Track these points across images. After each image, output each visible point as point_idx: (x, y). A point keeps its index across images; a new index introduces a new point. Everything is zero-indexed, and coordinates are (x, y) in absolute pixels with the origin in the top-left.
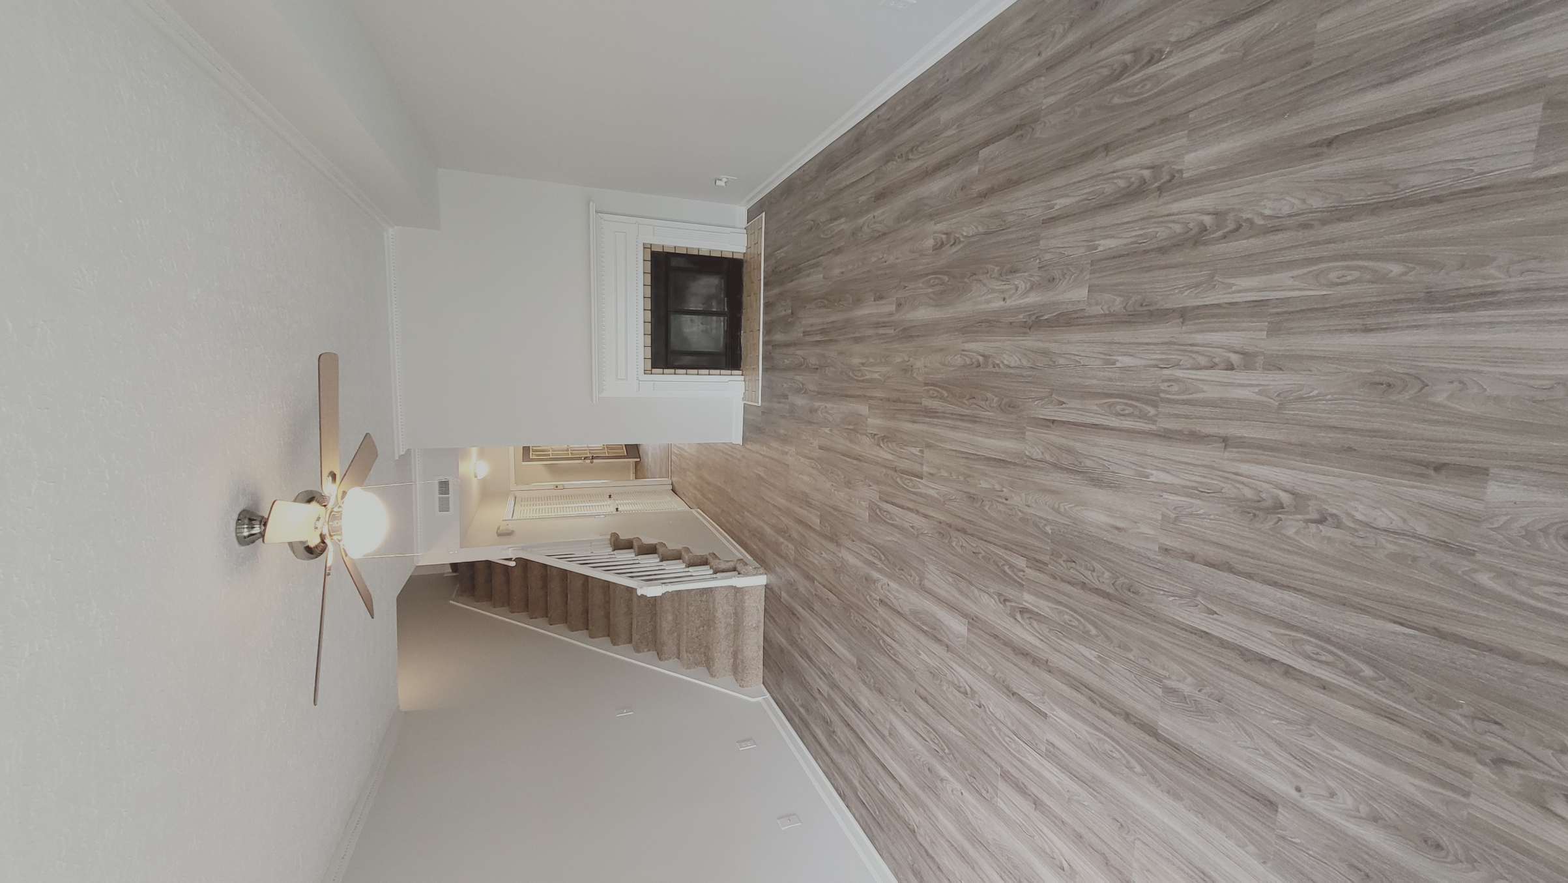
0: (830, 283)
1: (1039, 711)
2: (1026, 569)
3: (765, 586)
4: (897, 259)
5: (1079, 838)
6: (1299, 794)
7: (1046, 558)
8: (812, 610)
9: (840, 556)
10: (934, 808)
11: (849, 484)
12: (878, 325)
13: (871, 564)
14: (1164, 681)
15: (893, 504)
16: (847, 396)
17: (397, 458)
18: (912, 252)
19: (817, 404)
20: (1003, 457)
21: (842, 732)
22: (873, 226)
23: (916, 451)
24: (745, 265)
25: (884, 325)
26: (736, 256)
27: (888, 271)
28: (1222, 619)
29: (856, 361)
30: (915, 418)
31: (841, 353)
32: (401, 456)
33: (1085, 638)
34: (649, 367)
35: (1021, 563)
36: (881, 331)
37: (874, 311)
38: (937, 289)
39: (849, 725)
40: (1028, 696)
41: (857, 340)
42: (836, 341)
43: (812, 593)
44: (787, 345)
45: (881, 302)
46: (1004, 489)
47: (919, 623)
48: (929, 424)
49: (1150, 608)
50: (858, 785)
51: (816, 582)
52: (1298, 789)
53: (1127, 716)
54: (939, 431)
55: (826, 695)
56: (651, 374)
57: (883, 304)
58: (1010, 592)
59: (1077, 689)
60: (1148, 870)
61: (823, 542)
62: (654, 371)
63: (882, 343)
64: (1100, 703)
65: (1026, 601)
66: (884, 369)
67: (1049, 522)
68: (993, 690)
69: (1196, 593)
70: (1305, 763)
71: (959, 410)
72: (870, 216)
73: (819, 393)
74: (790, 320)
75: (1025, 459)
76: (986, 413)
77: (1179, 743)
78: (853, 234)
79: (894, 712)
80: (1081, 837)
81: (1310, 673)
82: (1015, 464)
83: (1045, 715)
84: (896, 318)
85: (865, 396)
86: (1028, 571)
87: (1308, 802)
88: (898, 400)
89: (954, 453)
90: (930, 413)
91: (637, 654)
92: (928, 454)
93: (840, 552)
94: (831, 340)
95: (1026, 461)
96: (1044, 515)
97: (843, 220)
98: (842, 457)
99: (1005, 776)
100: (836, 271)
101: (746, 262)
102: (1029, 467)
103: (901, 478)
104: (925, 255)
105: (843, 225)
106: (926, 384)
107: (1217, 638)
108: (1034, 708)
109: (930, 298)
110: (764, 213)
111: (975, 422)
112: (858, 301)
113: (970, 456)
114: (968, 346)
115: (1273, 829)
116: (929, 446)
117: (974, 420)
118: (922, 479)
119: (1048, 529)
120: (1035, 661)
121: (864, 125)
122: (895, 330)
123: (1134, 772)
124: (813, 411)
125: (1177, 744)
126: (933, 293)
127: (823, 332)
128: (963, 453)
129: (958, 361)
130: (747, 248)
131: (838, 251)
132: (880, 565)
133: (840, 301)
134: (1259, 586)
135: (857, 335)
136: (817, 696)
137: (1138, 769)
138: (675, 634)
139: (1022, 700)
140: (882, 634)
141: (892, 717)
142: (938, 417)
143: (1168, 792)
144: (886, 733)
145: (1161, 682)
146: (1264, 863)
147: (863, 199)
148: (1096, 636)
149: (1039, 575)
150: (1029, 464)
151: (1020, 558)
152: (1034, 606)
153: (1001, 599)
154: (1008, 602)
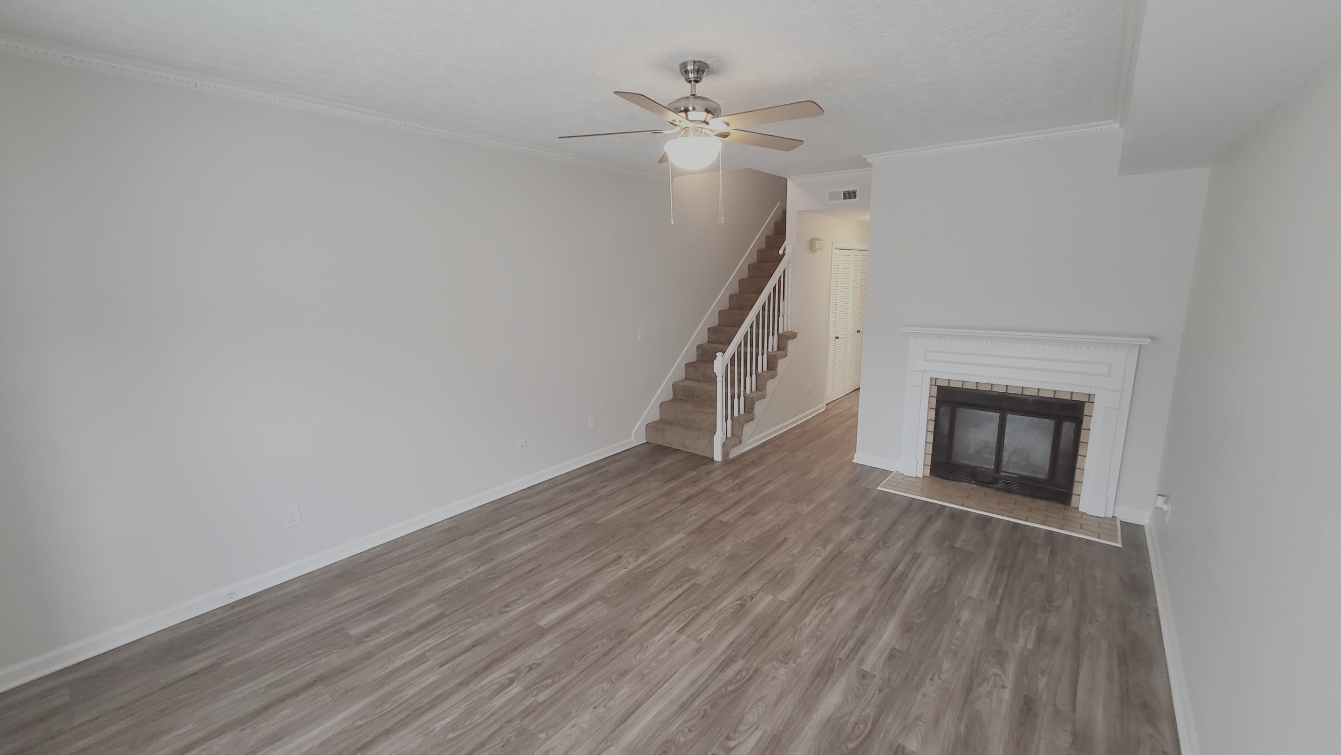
0: (956, 603)
2: (534, 699)
4: (924, 696)
7: (526, 721)
8: (662, 496)
9: (681, 532)
10: (468, 555)
11: (732, 558)
12: (861, 641)
13: (654, 557)
15: (680, 595)
16: (811, 583)
17: (864, 156)
18: (918, 718)
19: (829, 548)
20: (629, 722)
21: (565, 499)
22: (991, 681)
23: (704, 636)
24: (1060, 506)
25: (855, 650)
26: (1074, 498)
27: (917, 678)
29: (840, 604)
30: (734, 646)
31: (862, 590)
32: (865, 159)
33: (453, 727)
34: (939, 383)
35: (541, 698)
36: (851, 644)
37: (881, 643)
38: (849, 728)
39: (566, 504)
41: (862, 612)
42: (881, 588)
43: (673, 499)
44: (921, 531)
45: (885, 655)
46: (604, 709)
47: (579, 586)
48: (717, 659)
50: (528, 501)
51: (680, 504)
54: (704, 665)
55: (597, 492)
56: (931, 385)
57: (880, 657)
58: (534, 674)
59: (434, 701)
61: (704, 520)
62: (935, 389)
63: (837, 638)
65: (516, 686)
66: (806, 632)
67: (545, 740)
68: (490, 630)
71: (705, 695)
72: (1009, 684)
73: (839, 553)
74: (947, 544)
75: (609, 743)
76: (680, 721)
78: (999, 652)
79: (546, 542)
80: (368, 659)
82: (614, 730)
83: (441, 666)
84: (854, 665)
85: (797, 600)
86: (533, 699)
88: (764, 635)
89: (672, 673)
90: (728, 662)
91: (696, 346)
92: (694, 645)
93: (684, 533)
94: (886, 582)
95: (606, 743)
96: (554, 738)
97: (1030, 645)
98: (758, 559)
100: (965, 615)
101: (1065, 509)
102: (600, 743)
103: (695, 611)
104: (901, 732)
105: (1025, 640)
106: (756, 671)
108: (453, 659)
109: (843, 716)
110: (1121, 546)
111: (681, 707)
112: (907, 628)
113: (656, 688)
114: (757, 735)
116: (698, 650)
117: (683, 707)
118: (677, 631)
119: (542, 736)
120: (477, 674)
121: (1165, 727)
122: (840, 659)
123: (358, 720)
124: (827, 541)
126: (847, 722)
127: (903, 576)
128: (666, 682)
129: (751, 718)
130: (1082, 514)
131: (991, 626)
132: (646, 565)
133: (925, 608)
135: (869, 613)
136: (603, 484)
137: (358, 724)
138: (702, 378)
139: (466, 652)
140: (597, 551)
141: (543, 540)
142: (715, 671)
144: (537, 533)
147: (1042, 682)
148: (445, 737)
149: (523, 708)
150: (602, 746)
151: (546, 698)
152: (507, 692)
153: (534, 666)
154: (528, 671)
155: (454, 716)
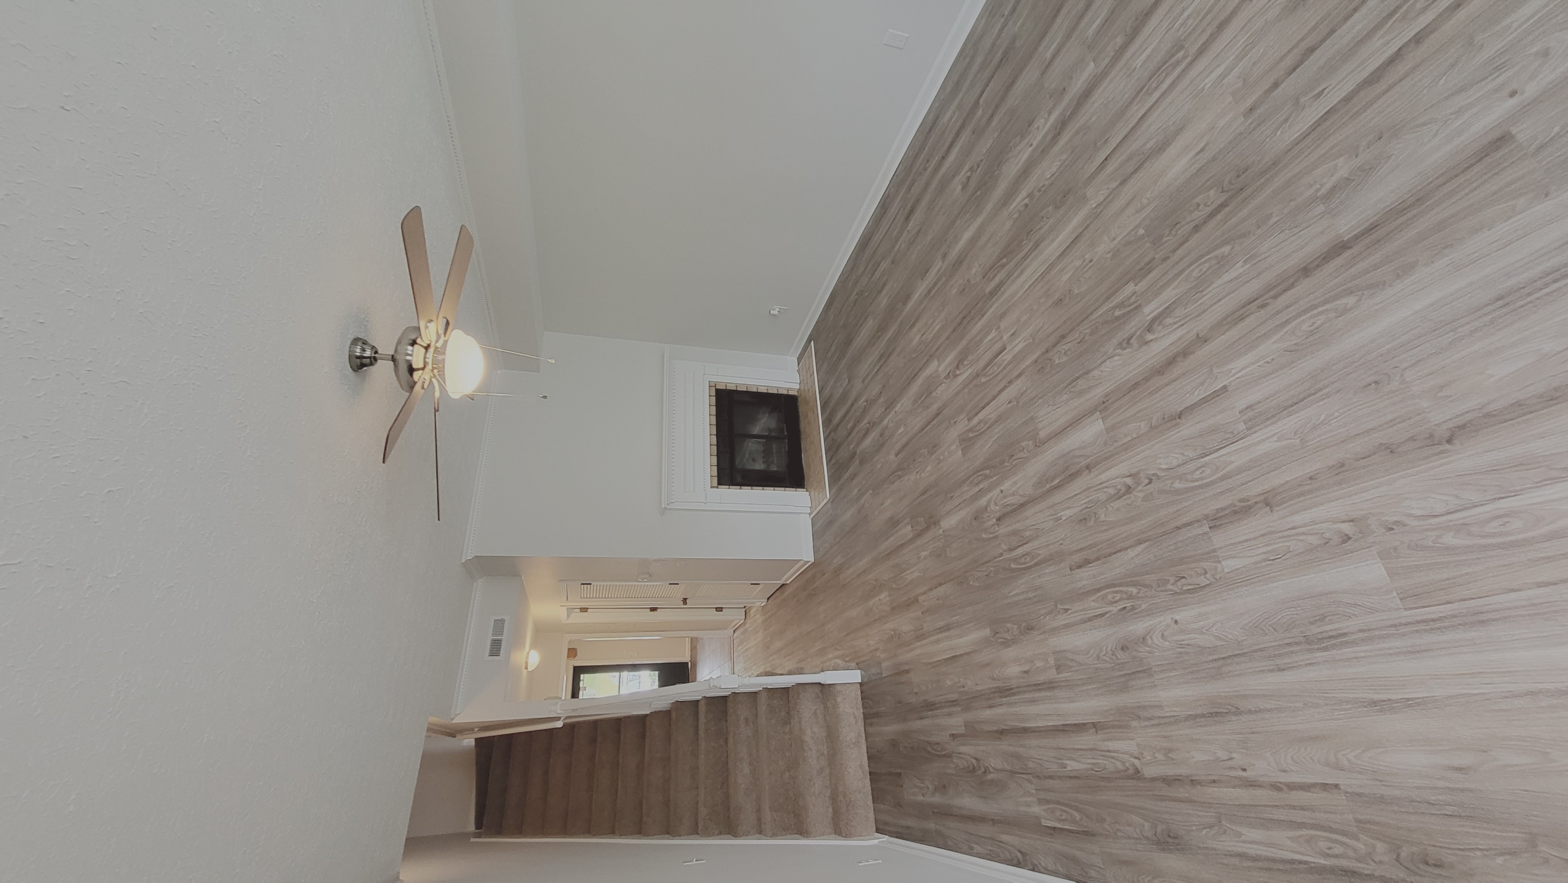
1: (1216, 394)
2: (1136, 289)
3: (861, 684)
5: (1342, 469)
6: (1517, 95)
7: (1150, 256)
8: (923, 635)
9: (941, 531)
14: (1318, 195)
20: (1074, 236)
21: (994, 756)
28: (1333, 85)
33: (1223, 264)
34: (716, 482)
35: (1129, 288)
40: (1199, 395)
47: (1048, 486)
49: (1267, 162)
52: (1513, 94)
53: (1306, 271)
56: (718, 488)
59: (1242, 318)
60: (1442, 387)
64: (1271, 298)
67: (1138, 226)
68: (1156, 443)
69: (1297, 100)
70: (1497, 68)
77: (1371, 221)
80: (1343, 465)
81: (1437, 14)
87: (1531, 89)
96: (1131, 227)
99: (1217, 521)
107: (1340, 102)
108: (1209, 399)
115: (1525, 154)
119: (1141, 231)
120: (1185, 353)
123: (1351, 309)
125: (1372, 224)
134: (1344, 27)
137: (1350, 301)
139: (1191, 408)
141: (1052, 642)
143: (1398, 277)
145: (1317, 198)
146: (1546, 195)
148: (1233, 248)
149: (1150, 276)
150: (1100, 209)
151: (1126, 286)
152: (1158, 308)
153: (1125, 345)
154: (1131, 337)
155: (1220, 282)
